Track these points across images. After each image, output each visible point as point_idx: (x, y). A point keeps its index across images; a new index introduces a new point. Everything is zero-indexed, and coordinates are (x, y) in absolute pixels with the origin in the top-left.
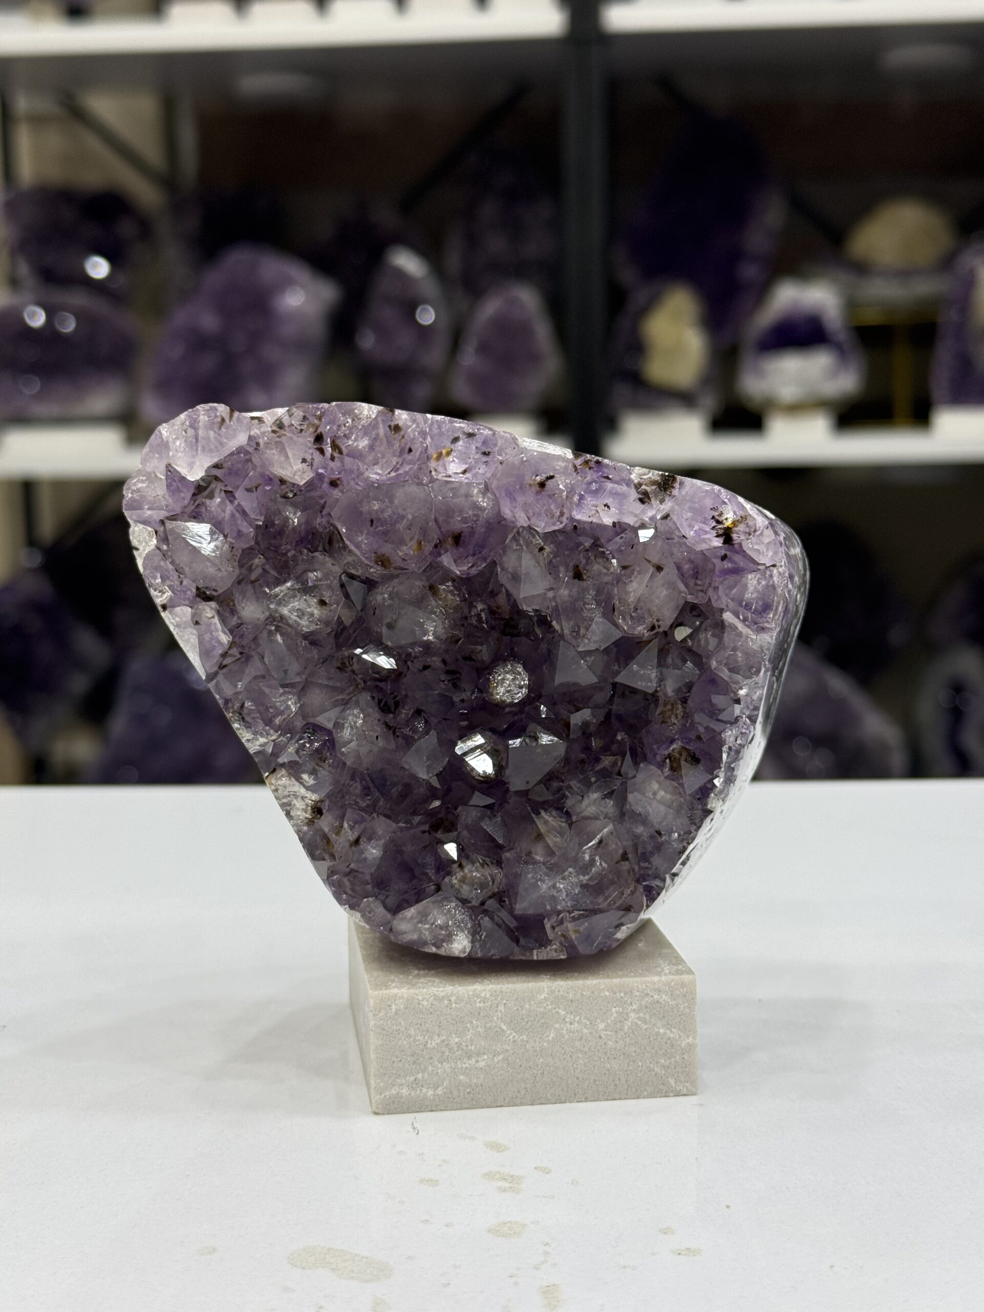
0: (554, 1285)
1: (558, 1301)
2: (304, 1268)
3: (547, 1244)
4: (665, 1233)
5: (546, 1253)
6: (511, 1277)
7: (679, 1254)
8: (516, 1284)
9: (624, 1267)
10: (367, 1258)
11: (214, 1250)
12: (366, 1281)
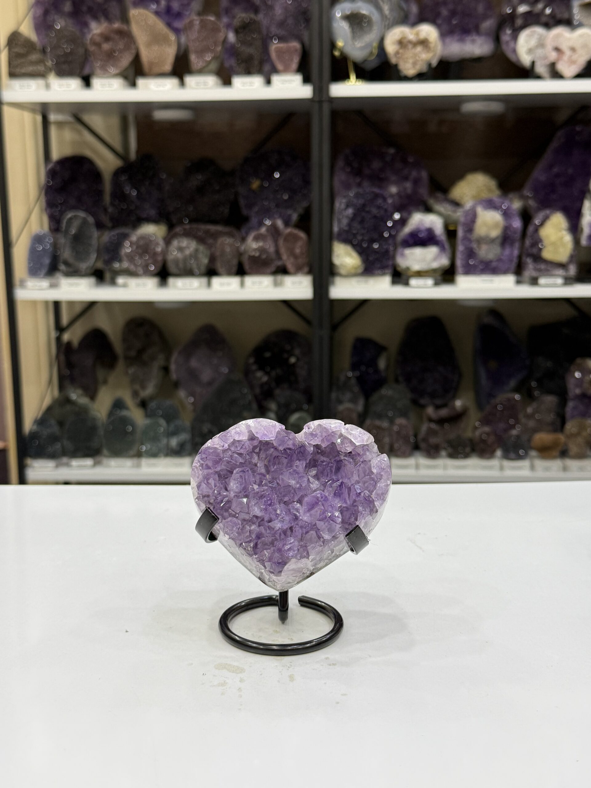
0: (293, 674)
1: (294, 679)
2: (219, 669)
3: (291, 662)
4: (327, 659)
5: (291, 665)
6: (280, 672)
7: (330, 665)
8: (282, 674)
9: (314, 669)
10: (238, 666)
11: (192, 664)
12: (237, 673)
